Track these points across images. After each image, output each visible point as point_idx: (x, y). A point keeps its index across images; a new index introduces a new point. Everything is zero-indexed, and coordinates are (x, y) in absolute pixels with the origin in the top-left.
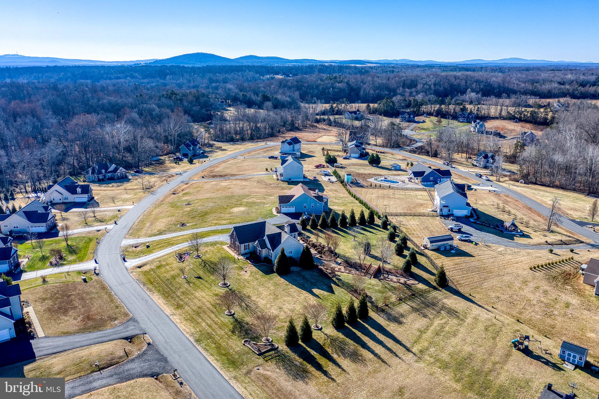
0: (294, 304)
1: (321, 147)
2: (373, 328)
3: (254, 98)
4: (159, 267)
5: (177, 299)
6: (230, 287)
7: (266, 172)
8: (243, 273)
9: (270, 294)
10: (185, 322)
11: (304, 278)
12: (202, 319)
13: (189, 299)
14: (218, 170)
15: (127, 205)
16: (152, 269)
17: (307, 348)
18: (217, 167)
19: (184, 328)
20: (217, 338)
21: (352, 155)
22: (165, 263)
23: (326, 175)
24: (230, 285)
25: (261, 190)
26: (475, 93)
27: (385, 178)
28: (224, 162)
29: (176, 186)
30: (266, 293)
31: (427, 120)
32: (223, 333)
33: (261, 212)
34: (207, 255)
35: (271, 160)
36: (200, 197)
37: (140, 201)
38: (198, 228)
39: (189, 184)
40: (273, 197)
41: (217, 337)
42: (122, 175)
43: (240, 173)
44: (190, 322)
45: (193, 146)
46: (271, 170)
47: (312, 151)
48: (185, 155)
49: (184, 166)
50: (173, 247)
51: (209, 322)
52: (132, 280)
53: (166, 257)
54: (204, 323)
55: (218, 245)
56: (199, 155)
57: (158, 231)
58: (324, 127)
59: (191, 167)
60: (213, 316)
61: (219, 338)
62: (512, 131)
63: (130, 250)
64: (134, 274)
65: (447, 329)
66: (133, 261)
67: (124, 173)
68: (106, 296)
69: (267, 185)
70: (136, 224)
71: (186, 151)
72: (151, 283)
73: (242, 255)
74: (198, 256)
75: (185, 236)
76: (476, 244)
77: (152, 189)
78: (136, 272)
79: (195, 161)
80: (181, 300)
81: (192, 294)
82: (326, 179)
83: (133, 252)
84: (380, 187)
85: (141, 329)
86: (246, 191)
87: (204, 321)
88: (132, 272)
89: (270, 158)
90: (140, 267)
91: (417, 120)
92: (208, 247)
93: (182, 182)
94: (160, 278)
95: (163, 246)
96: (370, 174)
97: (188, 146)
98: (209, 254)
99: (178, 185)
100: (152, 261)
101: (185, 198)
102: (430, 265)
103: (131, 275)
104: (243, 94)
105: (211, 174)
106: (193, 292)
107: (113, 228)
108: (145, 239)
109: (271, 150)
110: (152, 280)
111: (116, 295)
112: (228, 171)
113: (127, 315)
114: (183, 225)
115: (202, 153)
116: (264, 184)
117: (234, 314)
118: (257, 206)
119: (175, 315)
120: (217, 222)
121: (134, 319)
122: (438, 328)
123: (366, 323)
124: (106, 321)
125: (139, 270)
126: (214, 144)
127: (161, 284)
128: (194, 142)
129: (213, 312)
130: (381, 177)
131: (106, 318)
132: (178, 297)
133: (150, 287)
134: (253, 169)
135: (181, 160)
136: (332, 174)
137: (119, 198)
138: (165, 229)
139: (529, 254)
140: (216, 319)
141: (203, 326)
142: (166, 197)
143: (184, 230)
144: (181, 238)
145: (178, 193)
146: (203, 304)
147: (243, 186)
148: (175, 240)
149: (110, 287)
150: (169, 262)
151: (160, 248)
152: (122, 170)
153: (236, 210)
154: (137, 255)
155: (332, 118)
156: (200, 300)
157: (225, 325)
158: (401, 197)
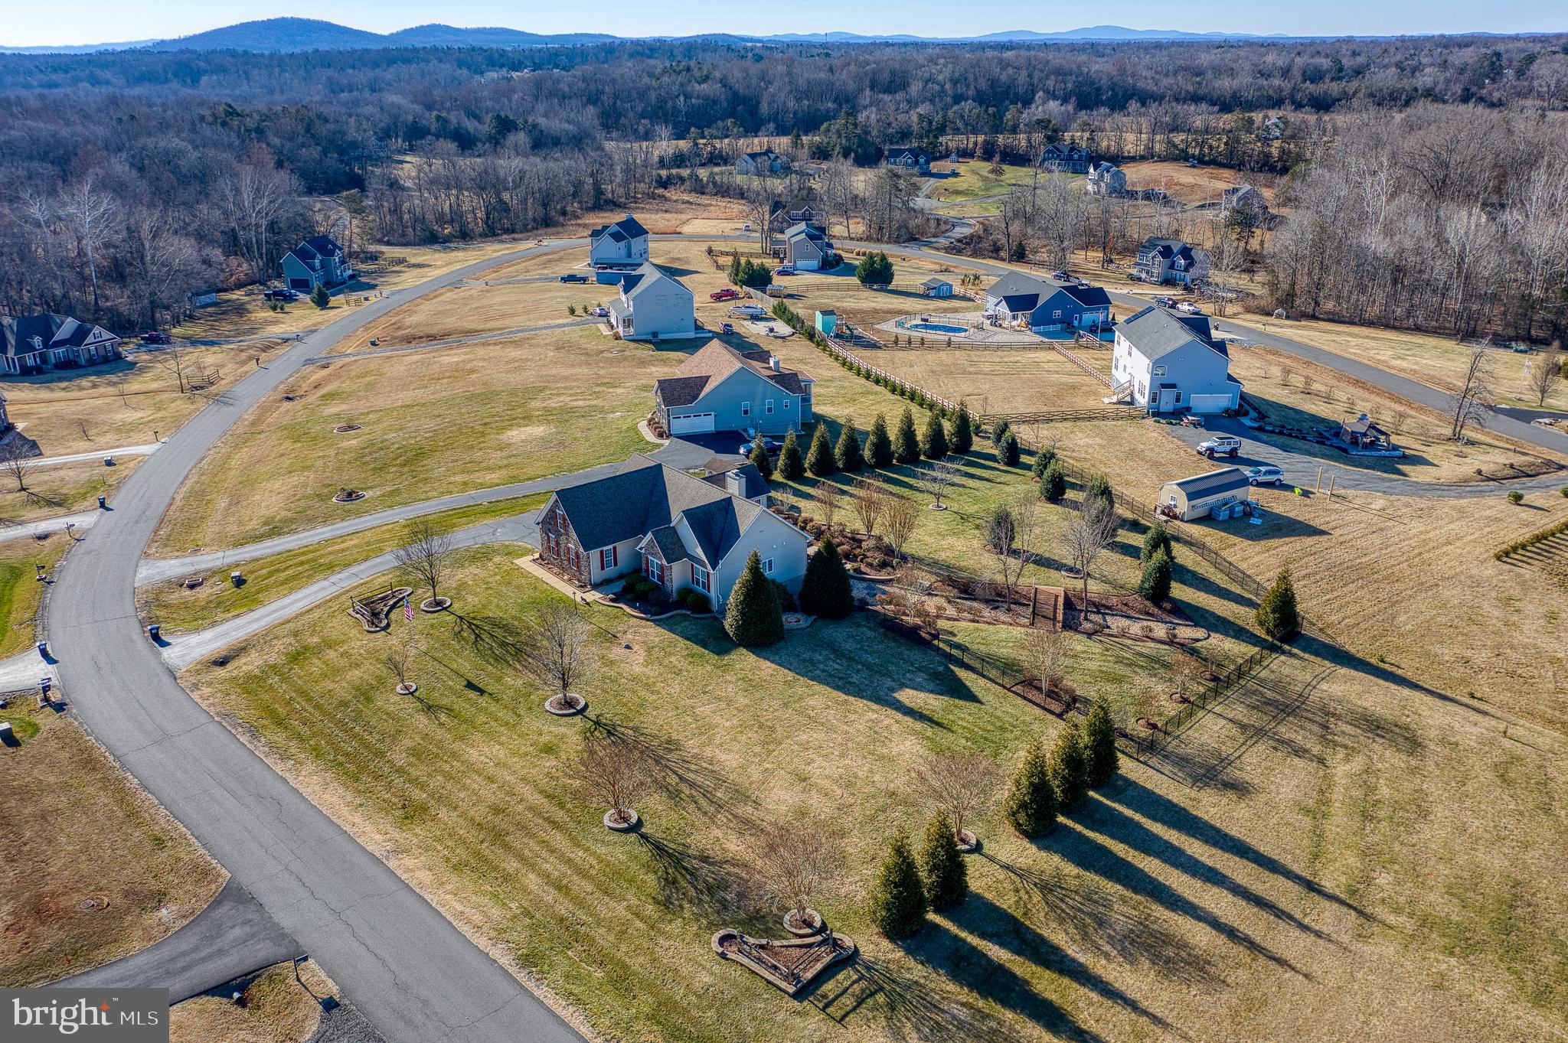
0: (842, 755)
1: (704, 247)
2: (1154, 818)
3: (470, 125)
4: (296, 657)
5: (398, 781)
6: (591, 713)
7: (571, 319)
8: (617, 652)
9: (743, 727)
10: (455, 878)
11: (837, 653)
12: (522, 859)
13: (449, 777)
14: (420, 318)
15: (137, 444)
16: (273, 667)
17: (963, 935)
18: (410, 312)
19: (460, 908)
20: (604, 938)
21: (799, 263)
22: (316, 640)
23: (755, 318)
24: (586, 706)
25: (576, 370)
26: (1058, 102)
27: (923, 320)
28: (426, 297)
29: (291, 376)
30: (728, 724)
31: (962, 169)
32: (620, 910)
33: (605, 438)
34: (470, 598)
35: (569, 285)
36: (380, 402)
37: (178, 427)
38: (406, 504)
39: (332, 368)
40: (623, 390)
41: (602, 931)
42: (102, 352)
43: (490, 325)
44: (475, 876)
45: (321, 254)
46: (586, 310)
47: (679, 259)
48: (302, 285)
49: (304, 317)
50: (334, 579)
51: (552, 866)
52: (203, 719)
53: (316, 615)
54: (531, 876)
55: (497, 559)
56: (342, 284)
57: (266, 523)
58: (686, 197)
59: (326, 317)
60: (559, 840)
61: (611, 938)
62: (1192, 187)
63: (175, 597)
64: (206, 690)
65: (1384, 791)
66: (194, 639)
67: (108, 344)
68: (103, 799)
69: (590, 357)
70: (178, 503)
71: (301, 270)
72: (280, 723)
73: (596, 586)
74: (439, 603)
75: (369, 534)
76: (1306, 494)
77: (213, 389)
78: (210, 684)
79: (333, 301)
80: (414, 781)
81: (454, 755)
82: (761, 328)
83: (186, 606)
84: (923, 344)
85: (280, 935)
86: (530, 376)
87: (533, 867)
88: (196, 686)
89: (565, 280)
90: (222, 662)
91: (934, 171)
92: (463, 566)
93: (309, 362)
94: (309, 700)
95: (295, 577)
96: (876, 311)
97: (304, 255)
98: (476, 594)
99: (297, 371)
100: (266, 637)
101: (333, 409)
102: (1212, 570)
103: (195, 696)
104: (438, 118)
105: (400, 333)
106: (456, 746)
107: (96, 524)
108: (221, 554)
109: (561, 259)
110: (282, 711)
111: (146, 788)
112: (450, 322)
113: (206, 873)
114: (350, 496)
115: (352, 277)
116: (579, 351)
117: (640, 823)
118: (582, 420)
119: (407, 851)
120: (465, 477)
121: (240, 889)
122: (1358, 793)
123: (1120, 802)
124: (118, 915)
125: (221, 673)
126: (383, 253)
127: (320, 725)
128: (324, 245)
129: (555, 825)
130: (913, 317)
131: (118, 900)
132: (400, 771)
133: (280, 737)
134: (527, 312)
135: (289, 298)
136: (771, 314)
137: (104, 423)
138: (289, 515)
139: (1462, 513)
140: (578, 855)
141: (532, 887)
142: (265, 410)
143: (358, 514)
144: (355, 542)
145: (301, 397)
146: (507, 794)
147: (514, 360)
148: (338, 551)
149: (117, 758)
150: (334, 635)
151: (283, 583)
152: (100, 335)
153: (517, 435)
154: (201, 617)
155: (703, 173)
156: (490, 779)
157: (618, 874)
158: (998, 368)
